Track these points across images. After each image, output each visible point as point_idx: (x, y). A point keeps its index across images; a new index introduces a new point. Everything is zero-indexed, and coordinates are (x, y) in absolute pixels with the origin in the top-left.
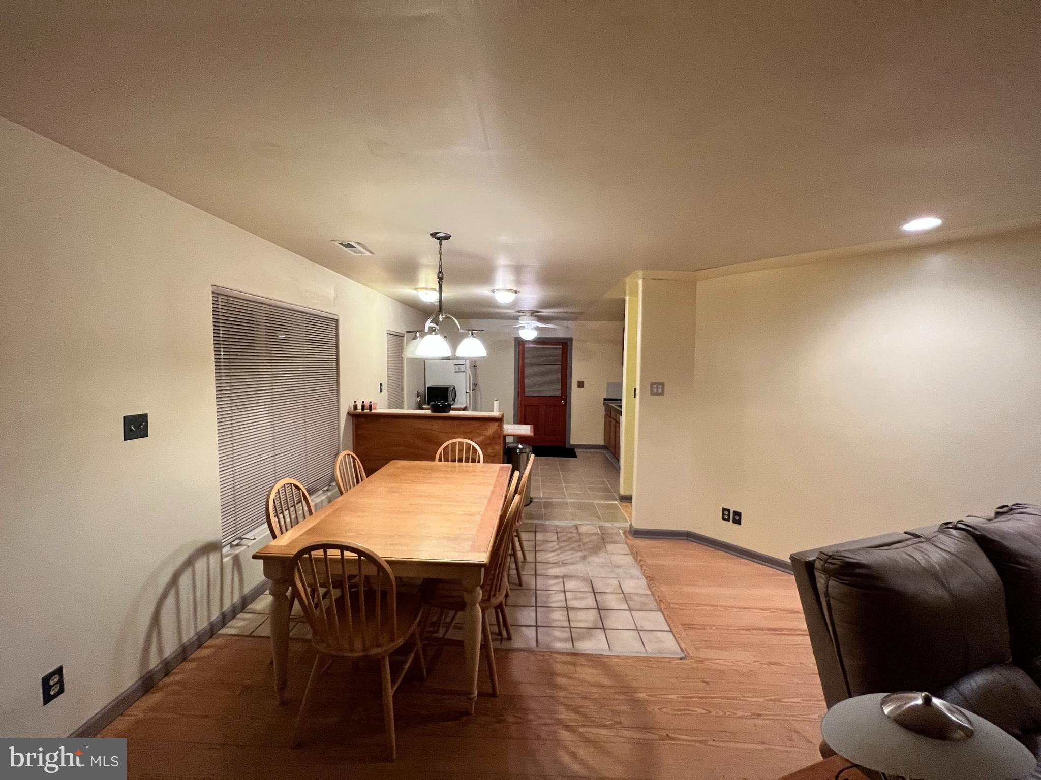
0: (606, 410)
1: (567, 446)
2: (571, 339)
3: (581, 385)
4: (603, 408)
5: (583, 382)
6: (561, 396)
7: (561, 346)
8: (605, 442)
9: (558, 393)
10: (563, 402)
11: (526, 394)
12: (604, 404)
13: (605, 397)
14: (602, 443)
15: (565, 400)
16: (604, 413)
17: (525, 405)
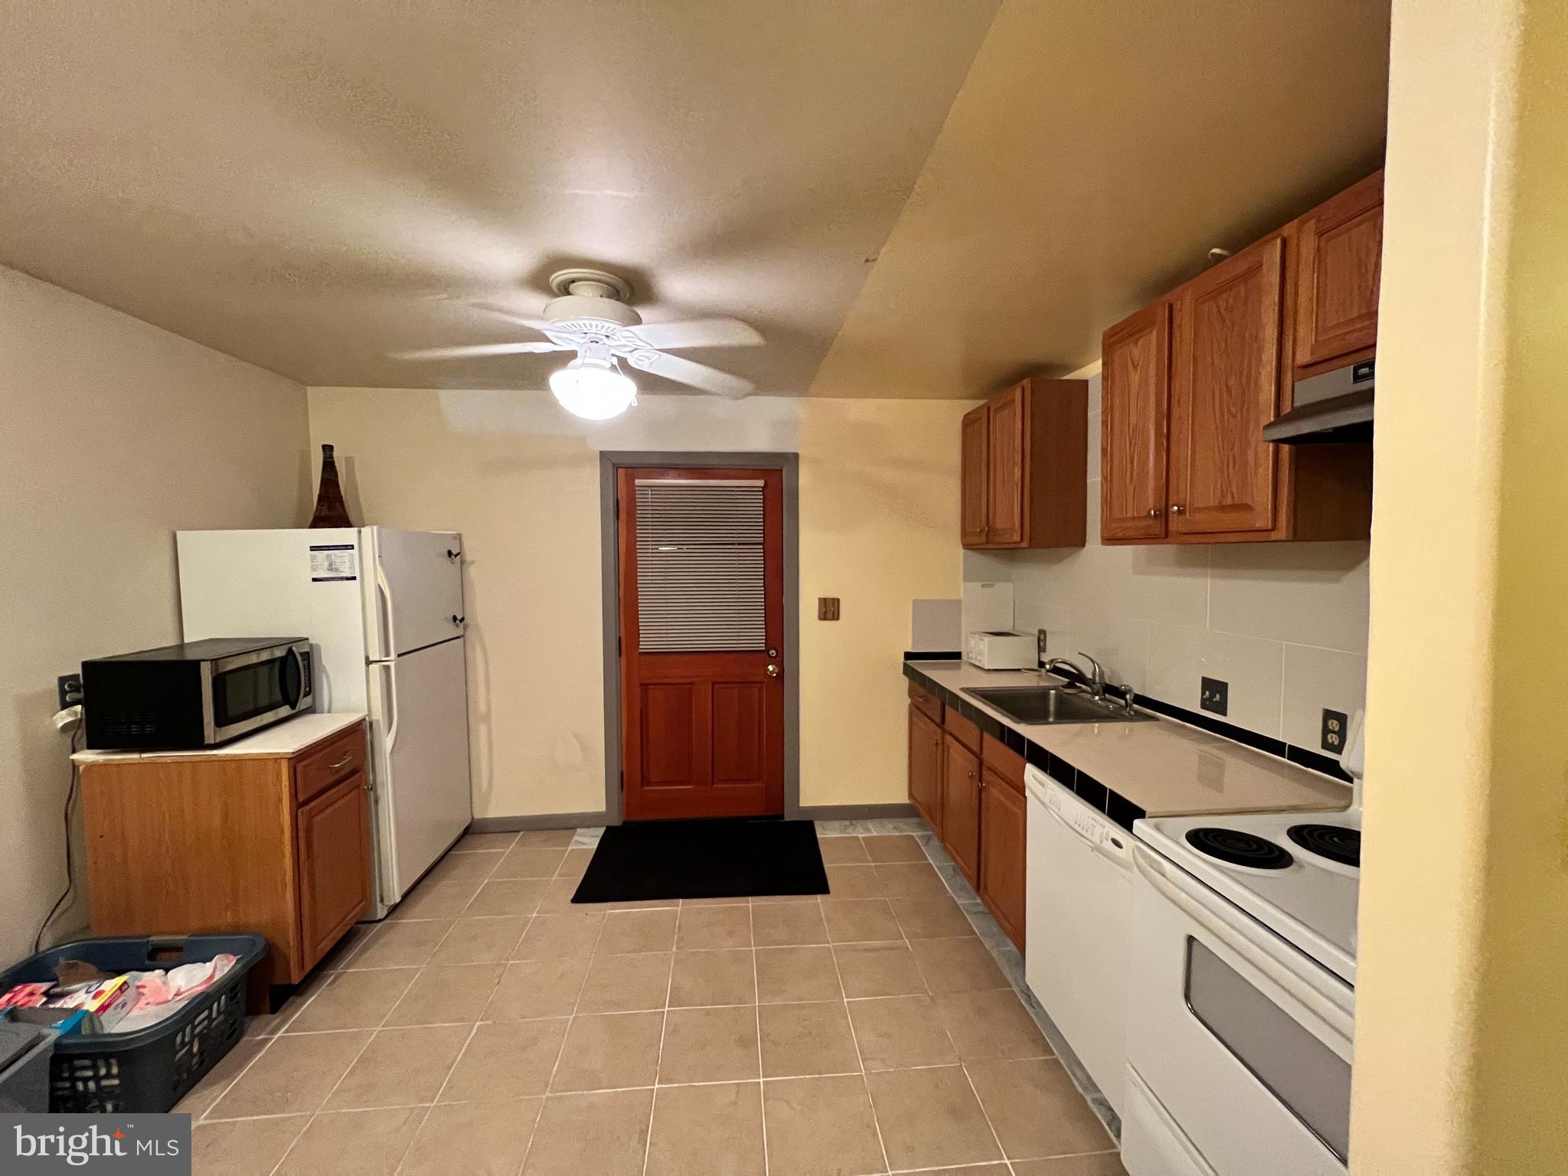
0: (912, 693)
1: (789, 816)
2: (793, 458)
3: (829, 609)
4: (904, 682)
5: (836, 602)
6: (767, 651)
7: (761, 483)
8: (911, 795)
9: (754, 638)
10: (771, 668)
11: (647, 643)
12: (908, 671)
13: (909, 650)
14: (901, 797)
15: (779, 662)
16: (908, 701)
17: (642, 685)
